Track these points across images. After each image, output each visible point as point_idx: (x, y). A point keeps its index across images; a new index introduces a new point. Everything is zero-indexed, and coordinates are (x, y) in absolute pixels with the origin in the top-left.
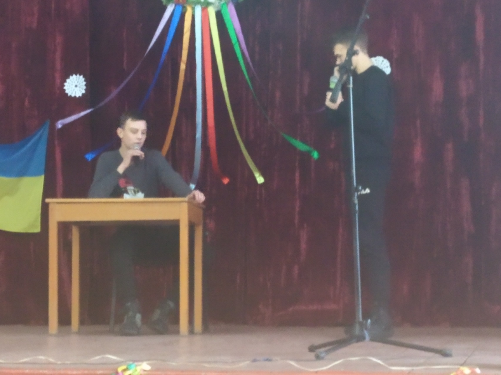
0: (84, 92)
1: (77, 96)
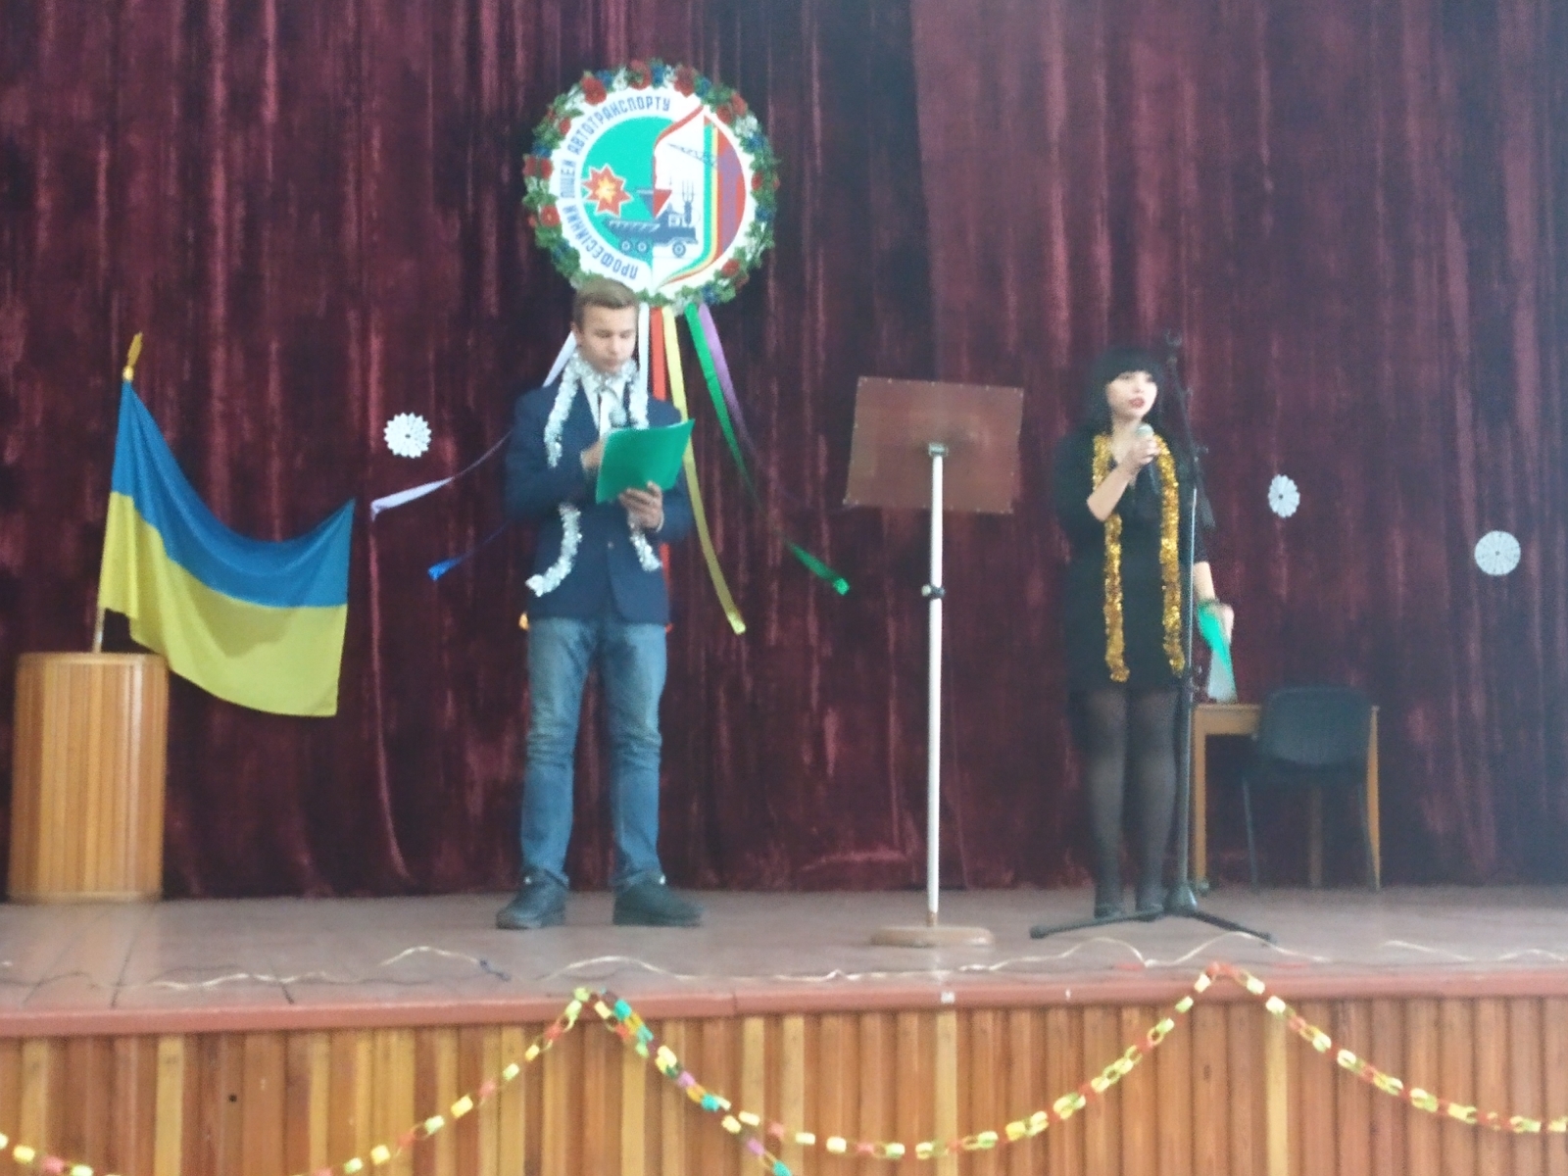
0: (426, 448)
1: (413, 455)
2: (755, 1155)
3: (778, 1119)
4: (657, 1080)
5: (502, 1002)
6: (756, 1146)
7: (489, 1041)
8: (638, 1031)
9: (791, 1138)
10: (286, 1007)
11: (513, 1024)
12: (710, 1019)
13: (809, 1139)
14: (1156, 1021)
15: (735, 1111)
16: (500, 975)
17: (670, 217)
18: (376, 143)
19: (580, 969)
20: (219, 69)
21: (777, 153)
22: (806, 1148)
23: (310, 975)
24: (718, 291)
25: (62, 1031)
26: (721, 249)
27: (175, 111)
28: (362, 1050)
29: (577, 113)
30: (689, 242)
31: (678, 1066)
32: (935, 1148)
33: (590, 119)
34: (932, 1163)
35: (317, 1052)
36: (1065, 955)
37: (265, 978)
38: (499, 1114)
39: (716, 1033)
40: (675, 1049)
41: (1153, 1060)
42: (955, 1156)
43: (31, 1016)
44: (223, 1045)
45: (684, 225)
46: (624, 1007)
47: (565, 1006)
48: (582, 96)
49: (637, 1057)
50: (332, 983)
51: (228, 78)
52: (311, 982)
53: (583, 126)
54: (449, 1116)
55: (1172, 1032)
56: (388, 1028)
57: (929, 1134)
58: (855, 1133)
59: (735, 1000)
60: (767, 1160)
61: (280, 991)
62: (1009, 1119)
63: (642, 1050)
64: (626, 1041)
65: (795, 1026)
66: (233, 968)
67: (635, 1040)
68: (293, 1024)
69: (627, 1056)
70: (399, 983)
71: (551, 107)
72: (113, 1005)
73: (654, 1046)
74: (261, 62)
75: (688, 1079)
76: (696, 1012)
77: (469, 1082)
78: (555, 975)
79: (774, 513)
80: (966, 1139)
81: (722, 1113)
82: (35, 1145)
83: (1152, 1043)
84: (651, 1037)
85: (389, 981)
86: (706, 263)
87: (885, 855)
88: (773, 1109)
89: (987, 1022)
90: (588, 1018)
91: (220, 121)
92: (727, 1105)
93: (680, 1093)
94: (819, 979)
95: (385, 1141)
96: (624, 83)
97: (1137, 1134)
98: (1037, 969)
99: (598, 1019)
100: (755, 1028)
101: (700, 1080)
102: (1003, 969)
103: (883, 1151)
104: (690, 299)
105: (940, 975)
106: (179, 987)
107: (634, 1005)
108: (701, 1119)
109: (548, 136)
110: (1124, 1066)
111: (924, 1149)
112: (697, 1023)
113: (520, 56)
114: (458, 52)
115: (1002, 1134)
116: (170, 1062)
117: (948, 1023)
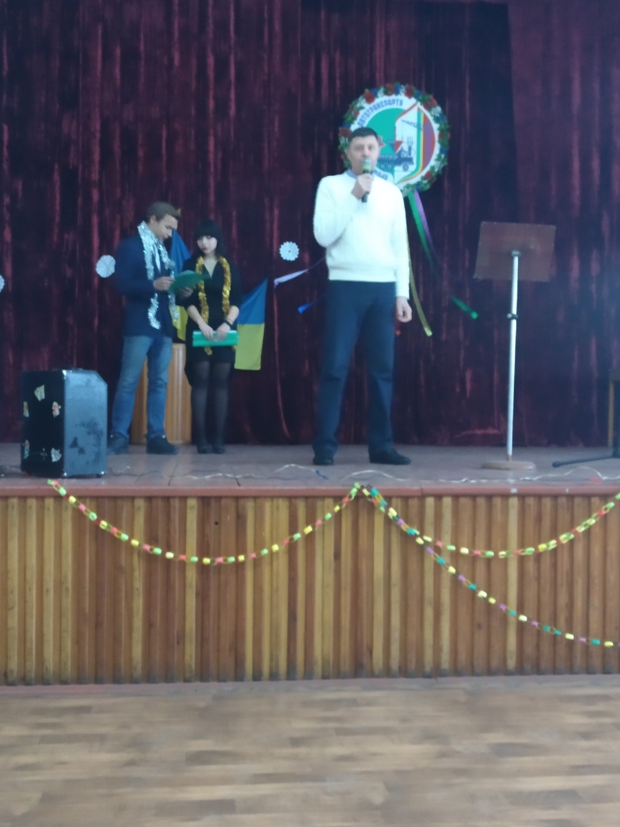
0: (297, 257)
1: (291, 260)
2: (430, 554)
3: (440, 539)
4: (388, 522)
5: (324, 488)
6: (430, 550)
7: (319, 503)
8: (380, 501)
9: (445, 547)
10: (237, 487)
11: (329, 497)
12: (412, 497)
13: (453, 548)
14: (606, 502)
15: (421, 536)
16: (324, 477)
17: (402, 153)
18: (276, 124)
19: (358, 475)
20: (211, 93)
21: (450, 123)
22: (452, 553)
23: (247, 475)
24: (423, 185)
25: (148, 494)
26: (424, 166)
27: (193, 112)
28: (268, 505)
29: (362, 108)
30: (410, 164)
31: (397, 516)
32: (507, 554)
33: (368, 111)
34: (505, 560)
35: (250, 505)
36: (567, 474)
37: (229, 475)
38: (323, 533)
39: (414, 503)
40: (396, 509)
41: (604, 519)
42: (516, 558)
43: (136, 488)
44: (213, 502)
45: (408, 156)
46: (375, 491)
47: (350, 490)
48: (364, 100)
49: (381, 512)
50: (256, 479)
51: (215, 98)
52: (248, 477)
53: (365, 114)
54: (303, 533)
55: (614, 508)
56: (278, 497)
57: (505, 548)
58: (472, 546)
59: (422, 490)
60: (435, 556)
61: (235, 481)
62: (540, 542)
63: (382, 509)
64: (376, 505)
65: (447, 501)
66: (217, 471)
67: (379, 505)
68: (240, 494)
69: (376, 511)
70: (284, 479)
71: (350, 106)
72: (169, 485)
73: (387, 508)
74: (229, 90)
75: (401, 521)
76: (404, 494)
77: (311, 520)
78: (347, 477)
79: (445, 283)
80: (521, 550)
81: (416, 536)
82: (139, 540)
83: (604, 512)
84: (386, 503)
85: (279, 478)
86: (417, 173)
87: (491, 431)
88: (438, 535)
89: (531, 501)
90: (360, 495)
91: (211, 116)
92: (418, 533)
93: (398, 527)
94: (458, 482)
95: (277, 542)
96: (383, 93)
97: (597, 551)
98: (554, 479)
99: (363, 496)
100: (430, 501)
101: (407, 521)
102: (539, 479)
103: (484, 554)
104: (411, 189)
105: (512, 481)
106: (195, 478)
107: (380, 491)
108: (407, 539)
109: (349, 119)
110: (592, 521)
111: (502, 553)
112: (406, 498)
113: (338, 82)
114: (311, 82)
115: (536, 549)
116: (192, 508)
117: (514, 502)
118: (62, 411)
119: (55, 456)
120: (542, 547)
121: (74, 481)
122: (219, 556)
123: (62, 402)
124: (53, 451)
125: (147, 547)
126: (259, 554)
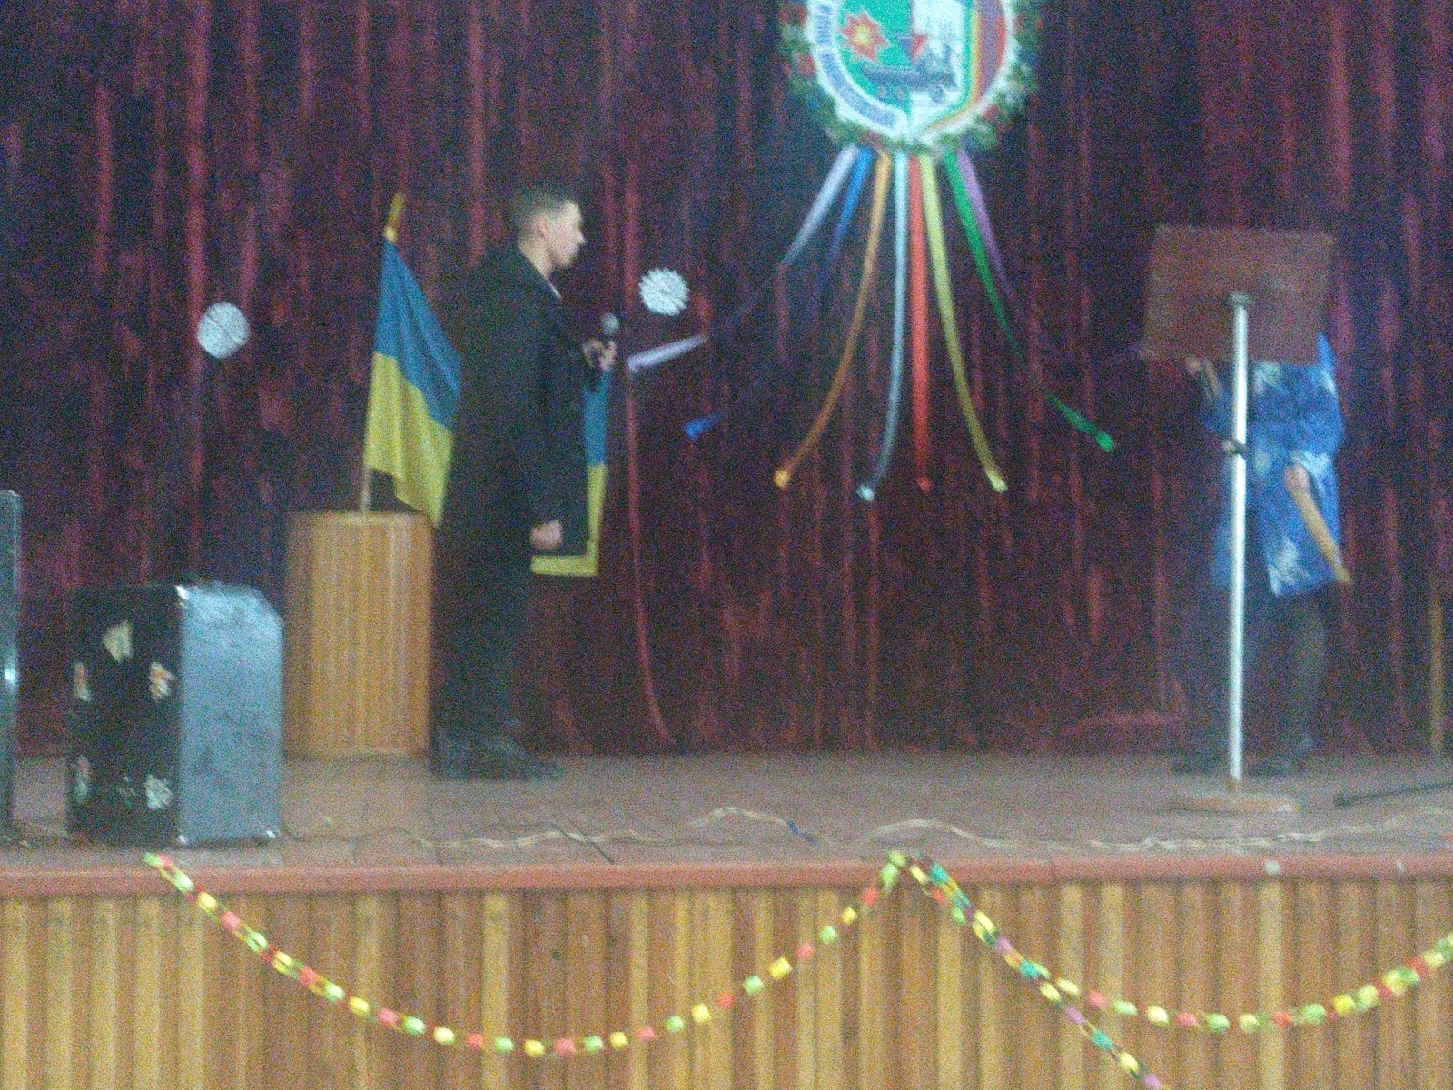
2: (1074, 1022)
4: (974, 946)
6: (1074, 1014)
8: (952, 891)
10: (606, 868)
11: (827, 886)
12: (1030, 885)
13: (1128, 1008)
15: (1053, 980)
16: (809, 838)
17: (929, 62)
22: (1126, 1018)
24: (978, 137)
28: (681, 908)
31: (996, 934)
32: (1260, 1022)
34: (1258, 1038)
35: (638, 910)
38: (816, 977)
42: (1282, 1029)
45: (943, 69)
46: (939, 871)
47: (880, 870)
52: (622, 841)
54: (767, 978)
56: (706, 889)
59: (1052, 868)
60: (1087, 1028)
63: (959, 915)
64: (941, 906)
65: (1113, 895)
67: (951, 905)
68: (613, 883)
69: (943, 920)
73: (969, 914)
75: (1006, 945)
76: (1009, 878)
77: (785, 946)
80: (1291, 1012)
81: (1042, 978)
84: (967, 902)
86: (964, 108)
90: (904, 882)
92: (1045, 972)
93: (997, 960)
94: (1134, 847)
99: (915, 883)
100: (1072, 895)
101: (1017, 947)
103: (1204, 1022)
104: (950, 146)
107: (949, 871)
108: (1019, 985)
111: (1248, 1020)
112: (1014, 888)
115: (1330, 1008)
116: (497, 918)
117: (1272, 895)
118: (174, 686)
119: (157, 795)
120: (1344, 1003)
121: (205, 855)
122: (564, 1034)
123: (173, 664)
124: (151, 781)
125: (389, 1016)
126: (661, 1029)
